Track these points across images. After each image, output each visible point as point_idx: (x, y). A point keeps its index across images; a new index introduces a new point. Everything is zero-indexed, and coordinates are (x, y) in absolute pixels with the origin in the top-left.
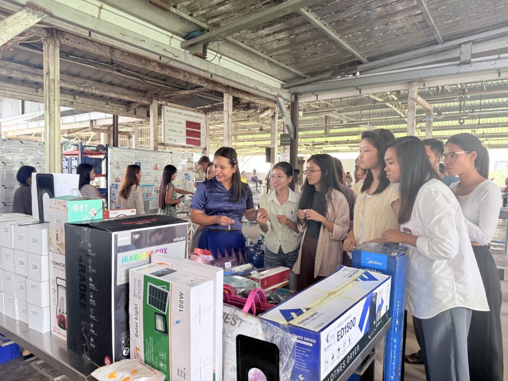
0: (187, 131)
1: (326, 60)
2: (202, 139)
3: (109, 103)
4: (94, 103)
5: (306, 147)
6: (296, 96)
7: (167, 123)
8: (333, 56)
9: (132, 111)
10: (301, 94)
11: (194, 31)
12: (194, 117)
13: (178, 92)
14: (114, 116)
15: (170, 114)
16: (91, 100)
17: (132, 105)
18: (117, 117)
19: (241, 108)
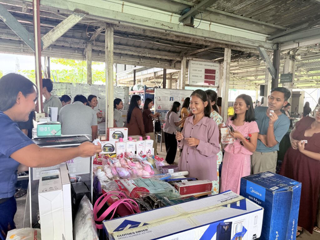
0: (205, 76)
1: (299, 13)
2: (216, 80)
3: (159, 61)
4: (151, 62)
5: (316, 82)
6: (278, 44)
7: (192, 71)
8: (305, 9)
9: (173, 66)
10: (282, 43)
11: (185, 9)
12: (211, 66)
13: (197, 50)
14: (164, 69)
15: (194, 65)
16: (149, 61)
17: (173, 62)
18: (166, 70)
19: (244, 57)
